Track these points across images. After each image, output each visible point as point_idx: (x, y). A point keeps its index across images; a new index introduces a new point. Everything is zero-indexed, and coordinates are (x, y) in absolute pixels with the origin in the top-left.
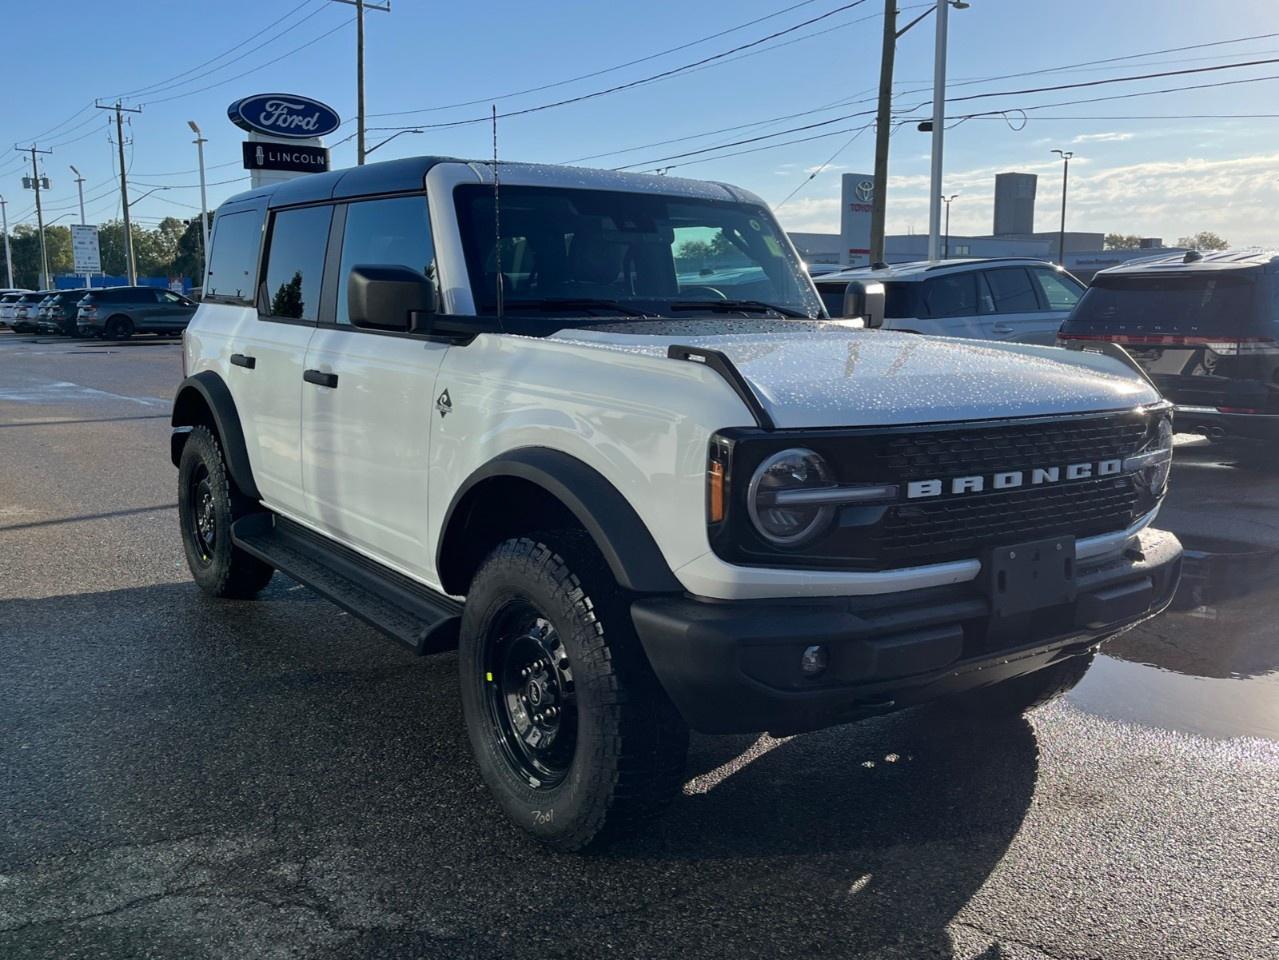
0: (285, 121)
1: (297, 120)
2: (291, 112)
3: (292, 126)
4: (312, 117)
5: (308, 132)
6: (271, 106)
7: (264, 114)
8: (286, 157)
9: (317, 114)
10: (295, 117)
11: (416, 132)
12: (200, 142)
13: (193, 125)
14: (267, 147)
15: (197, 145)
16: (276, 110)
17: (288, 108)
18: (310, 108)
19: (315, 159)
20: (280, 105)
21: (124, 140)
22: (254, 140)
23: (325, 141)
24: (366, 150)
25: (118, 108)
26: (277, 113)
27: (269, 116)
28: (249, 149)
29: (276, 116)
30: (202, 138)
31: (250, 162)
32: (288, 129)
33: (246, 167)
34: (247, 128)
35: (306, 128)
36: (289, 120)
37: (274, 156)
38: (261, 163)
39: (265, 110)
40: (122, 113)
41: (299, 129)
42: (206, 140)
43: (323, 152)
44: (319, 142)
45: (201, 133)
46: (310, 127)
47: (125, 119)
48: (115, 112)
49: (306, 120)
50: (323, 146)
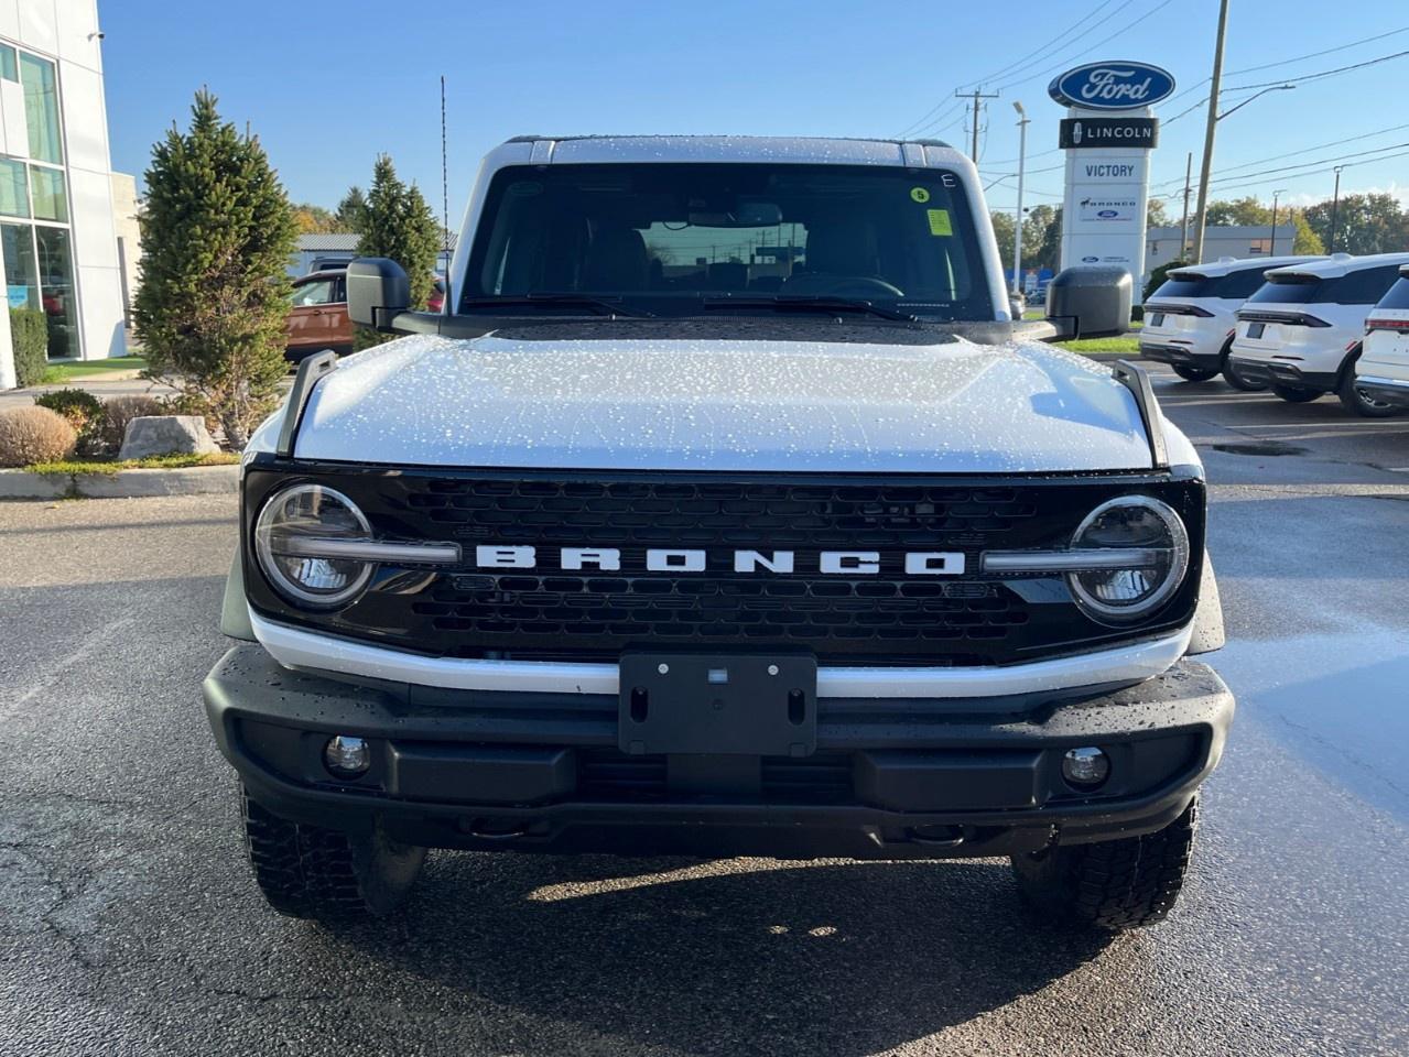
0: (1110, 92)
1: (1124, 89)
2: (1118, 80)
3: (1118, 97)
4: (1142, 84)
5: (1136, 101)
6: (1096, 76)
7: (1087, 86)
8: (1107, 132)
9: (1149, 80)
10: (1122, 85)
11: (1286, 87)
12: (1023, 123)
13: (1018, 107)
14: (1086, 123)
15: (1020, 127)
16: (1101, 79)
17: (1114, 76)
18: (1140, 73)
19: (1140, 133)
20: (1106, 74)
21: (978, 128)
22: (1073, 117)
23: (1154, 110)
24: (1218, 116)
25: (977, 95)
26: (1102, 83)
27: (1092, 87)
28: (1067, 126)
29: (1099, 88)
30: (1026, 119)
31: (1067, 141)
32: (1112, 101)
33: (1061, 146)
34: (1068, 104)
35: (1133, 97)
36: (1115, 89)
37: (1094, 133)
38: (1077, 141)
39: (1088, 82)
40: (980, 100)
41: (1125, 100)
42: (1029, 121)
43: (1151, 124)
44: (1148, 112)
45: (1026, 113)
46: (1139, 96)
47: (981, 106)
48: (973, 99)
49: (1135, 88)
50: (1152, 116)
